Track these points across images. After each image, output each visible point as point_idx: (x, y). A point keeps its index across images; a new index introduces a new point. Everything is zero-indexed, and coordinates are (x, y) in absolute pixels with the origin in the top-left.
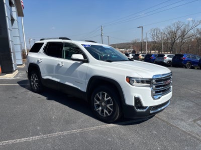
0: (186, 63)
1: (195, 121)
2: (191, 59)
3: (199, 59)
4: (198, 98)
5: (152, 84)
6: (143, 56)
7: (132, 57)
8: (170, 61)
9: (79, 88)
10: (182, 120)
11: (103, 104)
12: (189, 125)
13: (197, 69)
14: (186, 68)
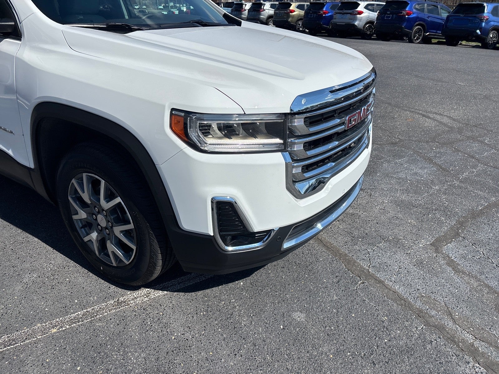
0: (411, 29)
1: (436, 245)
2: (425, 15)
3: (445, 15)
4: (443, 144)
5: (292, 134)
6: (300, 7)
7: (272, 12)
8: (370, 22)
10: (396, 243)
11: (102, 220)
12: (420, 264)
13: (439, 43)
14: (411, 41)
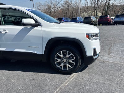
9: (35, 52)
11: (65, 60)
